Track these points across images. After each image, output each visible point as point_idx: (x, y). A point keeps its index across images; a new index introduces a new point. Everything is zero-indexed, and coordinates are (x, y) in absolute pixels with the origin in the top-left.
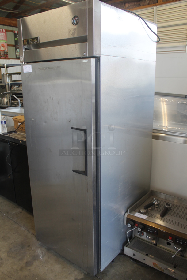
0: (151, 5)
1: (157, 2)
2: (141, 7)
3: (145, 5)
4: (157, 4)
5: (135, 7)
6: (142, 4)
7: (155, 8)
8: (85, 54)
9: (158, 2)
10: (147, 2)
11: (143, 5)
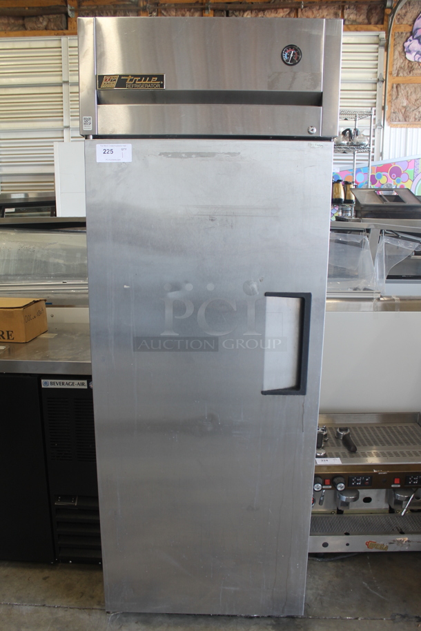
0: (53, 32)
1: (67, 28)
2: (26, 32)
3: (38, 29)
4: (66, 32)
5: (11, 30)
6: (29, 25)
7: (64, 39)
8: (315, 130)
9: (69, 28)
10: (41, 23)
11: (32, 29)
